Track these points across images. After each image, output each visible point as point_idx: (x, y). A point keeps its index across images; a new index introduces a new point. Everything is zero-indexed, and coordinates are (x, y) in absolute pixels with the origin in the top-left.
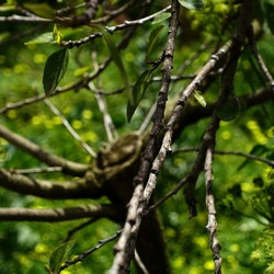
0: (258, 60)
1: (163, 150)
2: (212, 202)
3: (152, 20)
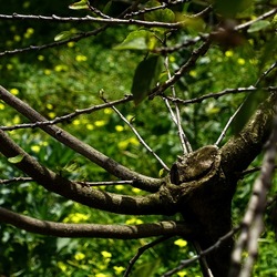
3: (248, 27)
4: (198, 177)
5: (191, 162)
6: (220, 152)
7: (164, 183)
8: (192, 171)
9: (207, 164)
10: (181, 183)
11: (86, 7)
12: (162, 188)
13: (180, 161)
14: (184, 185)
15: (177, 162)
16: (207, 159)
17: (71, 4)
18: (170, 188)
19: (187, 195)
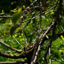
0: (61, 26)
1: (38, 50)
2: (50, 61)
3: (35, 18)
4: (29, 50)
5: (28, 46)
6: (34, 44)
7: (22, 51)
8: (28, 48)
9: (31, 47)
10: (26, 51)
11: (4, 14)
12: (22, 53)
13: (26, 46)
14: (26, 52)
15: (25, 47)
16: (31, 46)
17: (1, 13)
18: (23, 52)
19: (27, 54)
